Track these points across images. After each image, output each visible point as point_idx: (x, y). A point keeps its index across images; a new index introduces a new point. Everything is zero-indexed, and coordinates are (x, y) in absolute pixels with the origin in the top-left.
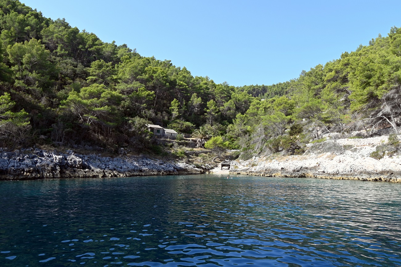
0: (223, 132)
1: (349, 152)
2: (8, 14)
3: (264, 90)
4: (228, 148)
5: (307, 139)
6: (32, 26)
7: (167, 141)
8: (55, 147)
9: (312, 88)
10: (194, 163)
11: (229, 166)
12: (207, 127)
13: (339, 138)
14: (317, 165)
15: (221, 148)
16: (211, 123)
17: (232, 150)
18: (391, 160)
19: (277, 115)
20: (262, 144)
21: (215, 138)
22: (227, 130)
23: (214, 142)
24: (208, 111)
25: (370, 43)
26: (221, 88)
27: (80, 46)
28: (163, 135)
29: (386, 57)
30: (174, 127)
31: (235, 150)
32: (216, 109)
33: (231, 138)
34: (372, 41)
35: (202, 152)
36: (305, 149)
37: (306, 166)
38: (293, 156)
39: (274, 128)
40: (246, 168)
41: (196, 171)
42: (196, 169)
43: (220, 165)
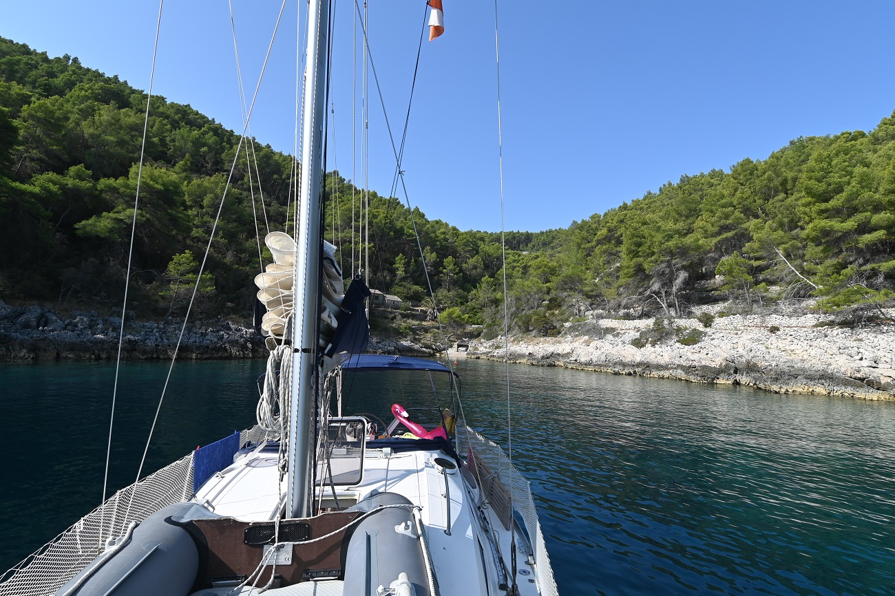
0: (464, 301)
1: (609, 337)
2: (178, 130)
3: (527, 239)
4: (467, 322)
5: (566, 316)
6: (209, 147)
7: (387, 311)
8: (245, 318)
9: (582, 246)
10: (422, 341)
11: (467, 346)
12: (442, 293)
13: (603, 318)
14: (571, 351)
15: (458, 323)
16: (448, 288)
17: (473, 326)
18: (653, 349)
19: (532, 282)
20: (512, 320)
21: (451, 310)
22: (470, 297)
23: (450, 315)
24: (444, 270)
25: (661, 190)
26: (465, 238)
27: (275, 176)
28: (383, 303)
29: (657, 223)
30: (398, 292)
31: (477, 326)
32: (455, 270)
33: (474, 308)
34: (662, 187)
35: (433, 328)
36: (562, 329)
37: (559, 352)
38: (545, 338)
39: (528, 299)
40: (488, 350)
41: (424, 352)
42: (424, 349)
43: (455, 345)
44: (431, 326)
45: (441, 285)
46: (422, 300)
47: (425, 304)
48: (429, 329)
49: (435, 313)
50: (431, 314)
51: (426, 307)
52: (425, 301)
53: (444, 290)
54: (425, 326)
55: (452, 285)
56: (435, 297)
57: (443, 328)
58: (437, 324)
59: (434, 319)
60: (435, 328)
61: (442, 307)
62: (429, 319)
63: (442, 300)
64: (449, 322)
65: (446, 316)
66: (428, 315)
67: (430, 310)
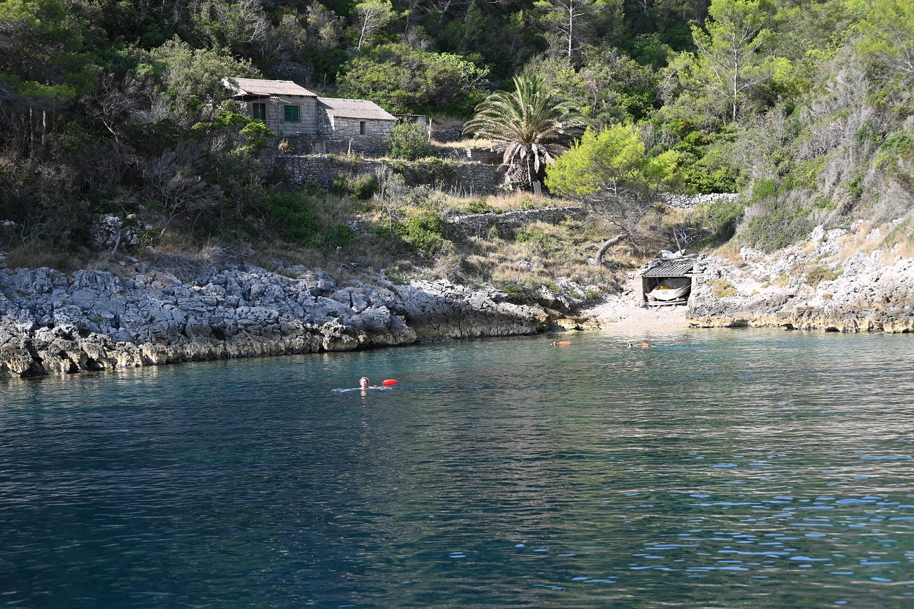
0: (644, 102)
4: (673, 186)
7: (342, 165)
10: (497, 275)
11: (684, 283)
12: (554, 73)
15: (635, 190)
16: (574, 52)
17: (701, 199)
20: (861, 157)
21: (604, 136)
22: (666, 85)
23: (601, 159)
30: (375, 86)
31: (713, 198)
33: (689, 128)
35: (534, 217)
40: (777, 290)
41: (511, 319)
42: (512, 308)
43: (635, 283)
44: (526, 212)
45: (541, 47)
46: (477, 108)
47: (492, 125)
48: (519, 226)
49: (537, 157)
50: (520, 164)
51: (495, 136)
52: (487, 114)
53: (560, 65)
54: (502, 215)
55: (589, 42)
56: (530, 92)
57: (574, 218)
58: (549, 201)
59: (532, 184)
60: (542, 220)
61: (561, 132)
62: (513, 184)
63: (556, 103)
64: (599, 188)
65: (584, 166)
66: (508, 167)
67: (513, 145)
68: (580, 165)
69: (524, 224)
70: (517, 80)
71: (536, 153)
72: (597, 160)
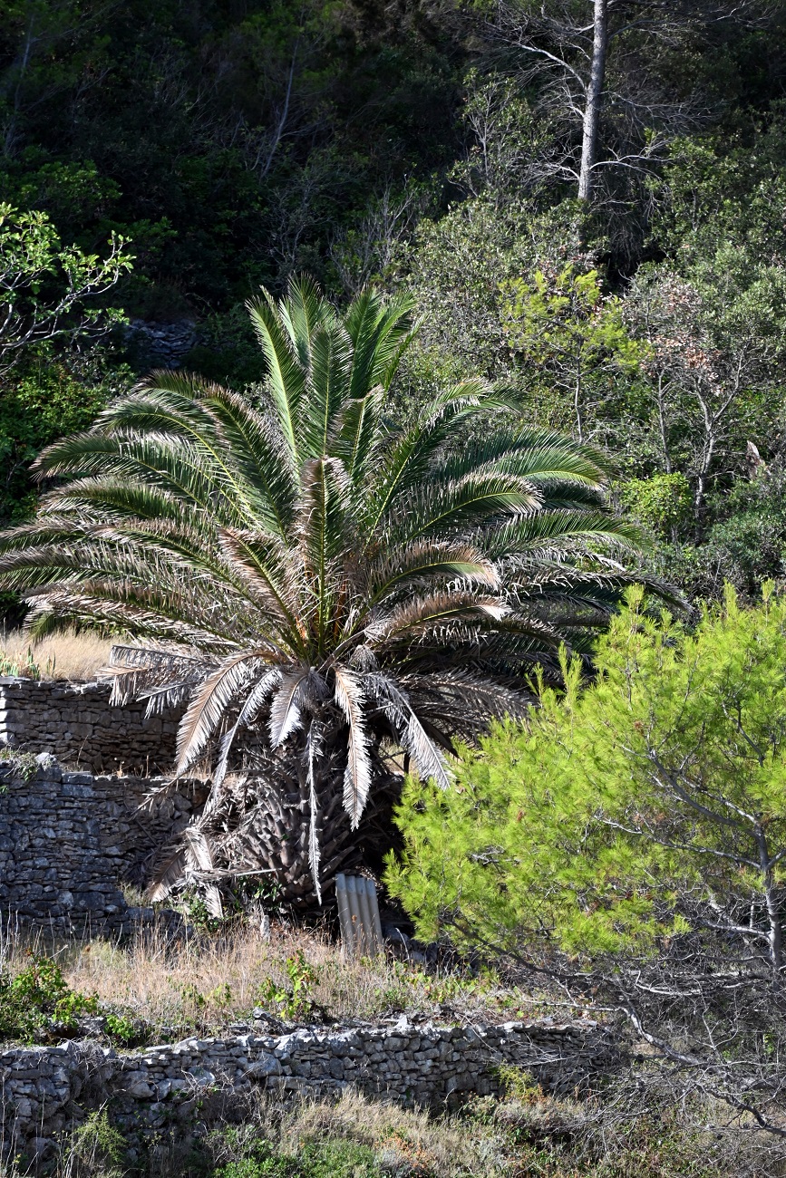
23: (700, 768)
35: (329, 1068)
44: (283, 1042)
46: (46, 465)
47: (121, 559)
48: (237, 1116)
49: (358, 740)
50: (268, 774)
51: (135, 618)
52: (98, 499)
53: (520, 246)
54: (149, 1054)
55: (693, 129)
56: (337, 383)
57: (547, 1082)
58: (419, 985)
59: (329, 893)
60: (370, 1089)
61: (497, 611)
62: (226, 886)
63: (481, 455)
64: (681, 925)
65: (605, 803)
66: (204, 791)
67: (234, 672)
68: (582, 793)
69: (266, 1108)
70: (270, 321)
71: (355, 716)
72: (671, 775)
